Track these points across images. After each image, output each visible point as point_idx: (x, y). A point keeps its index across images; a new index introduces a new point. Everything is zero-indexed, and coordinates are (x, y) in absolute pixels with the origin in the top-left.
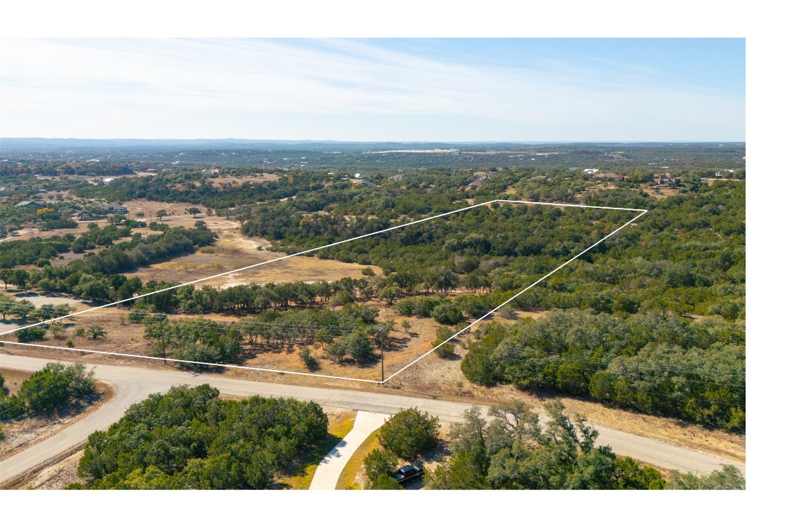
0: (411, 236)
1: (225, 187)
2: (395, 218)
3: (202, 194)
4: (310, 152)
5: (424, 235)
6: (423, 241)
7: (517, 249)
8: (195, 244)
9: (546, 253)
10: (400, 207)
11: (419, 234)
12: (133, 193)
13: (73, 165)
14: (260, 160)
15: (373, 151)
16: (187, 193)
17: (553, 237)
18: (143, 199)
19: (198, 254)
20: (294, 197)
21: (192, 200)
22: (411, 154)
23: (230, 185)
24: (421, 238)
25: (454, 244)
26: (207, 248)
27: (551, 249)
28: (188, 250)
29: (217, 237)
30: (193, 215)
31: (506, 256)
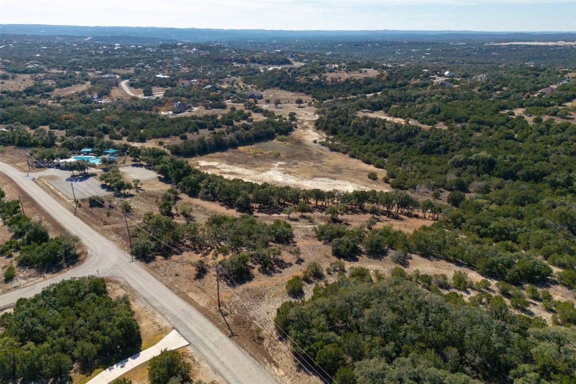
0: (430, 146)
1: (333, 81)
2: (432, 125)
3: (315, 86)
4: (438, 43)
5: (441, 146)
6: (439, 152)
7: (519, 173)
8: (276, 133)
9: (546, 182)
10: (442, 114)
11: (438, 145)
12: (272, 82)
13: (258, 56)
14: (393, 51)
15: (496, 43)
16: (306, 85)
17: (565, 165)
18: (278, 88)
19: (275, 141)
20: (379, 93)
21: (307, 91)
22: (530, 46)
23: (336, 80)
24: (437, 149)
25: (460, 160)
26: (283, 137)
27: (552, 179)
28: (270, 136)
29: (296, 127)
30: (298, 105)
31: (502, 179)
